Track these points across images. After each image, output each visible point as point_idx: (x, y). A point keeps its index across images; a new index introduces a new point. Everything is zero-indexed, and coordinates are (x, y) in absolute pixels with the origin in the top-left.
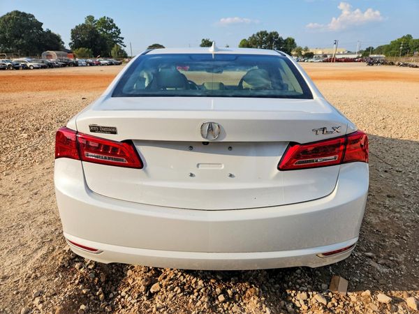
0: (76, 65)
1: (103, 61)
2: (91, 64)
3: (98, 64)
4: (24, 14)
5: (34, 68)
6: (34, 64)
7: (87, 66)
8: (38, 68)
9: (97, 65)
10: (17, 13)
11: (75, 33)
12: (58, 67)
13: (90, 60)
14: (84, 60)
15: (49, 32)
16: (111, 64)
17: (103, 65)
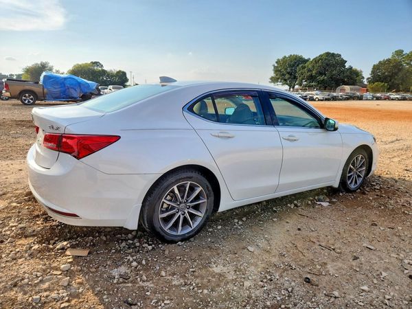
0: (360, 98)
1: (394, 96)
2: (378, 99)
3: (388, 98)
4: (333, 55)
5: (319, 100)
6: (320, 97)
7: (372, 99)
8: (322, 100)
9: (385, 99)
10: (328, 54)
11: (376, 68)
12: (341, 100)
13: (378, 95)
14: (371, 94)
15: (351, 68)
16: (404, 99)
17: (393, 100)
